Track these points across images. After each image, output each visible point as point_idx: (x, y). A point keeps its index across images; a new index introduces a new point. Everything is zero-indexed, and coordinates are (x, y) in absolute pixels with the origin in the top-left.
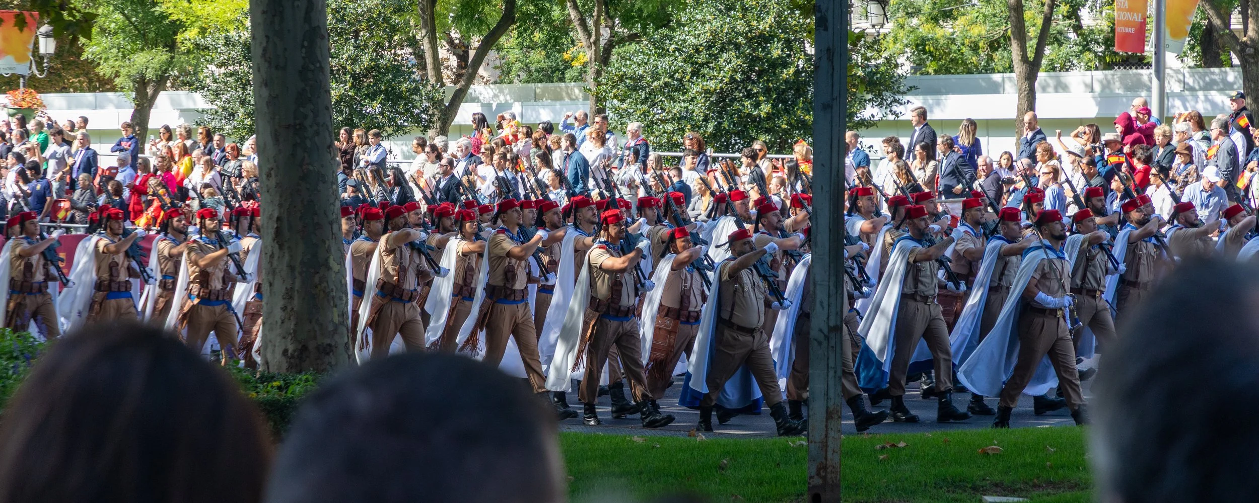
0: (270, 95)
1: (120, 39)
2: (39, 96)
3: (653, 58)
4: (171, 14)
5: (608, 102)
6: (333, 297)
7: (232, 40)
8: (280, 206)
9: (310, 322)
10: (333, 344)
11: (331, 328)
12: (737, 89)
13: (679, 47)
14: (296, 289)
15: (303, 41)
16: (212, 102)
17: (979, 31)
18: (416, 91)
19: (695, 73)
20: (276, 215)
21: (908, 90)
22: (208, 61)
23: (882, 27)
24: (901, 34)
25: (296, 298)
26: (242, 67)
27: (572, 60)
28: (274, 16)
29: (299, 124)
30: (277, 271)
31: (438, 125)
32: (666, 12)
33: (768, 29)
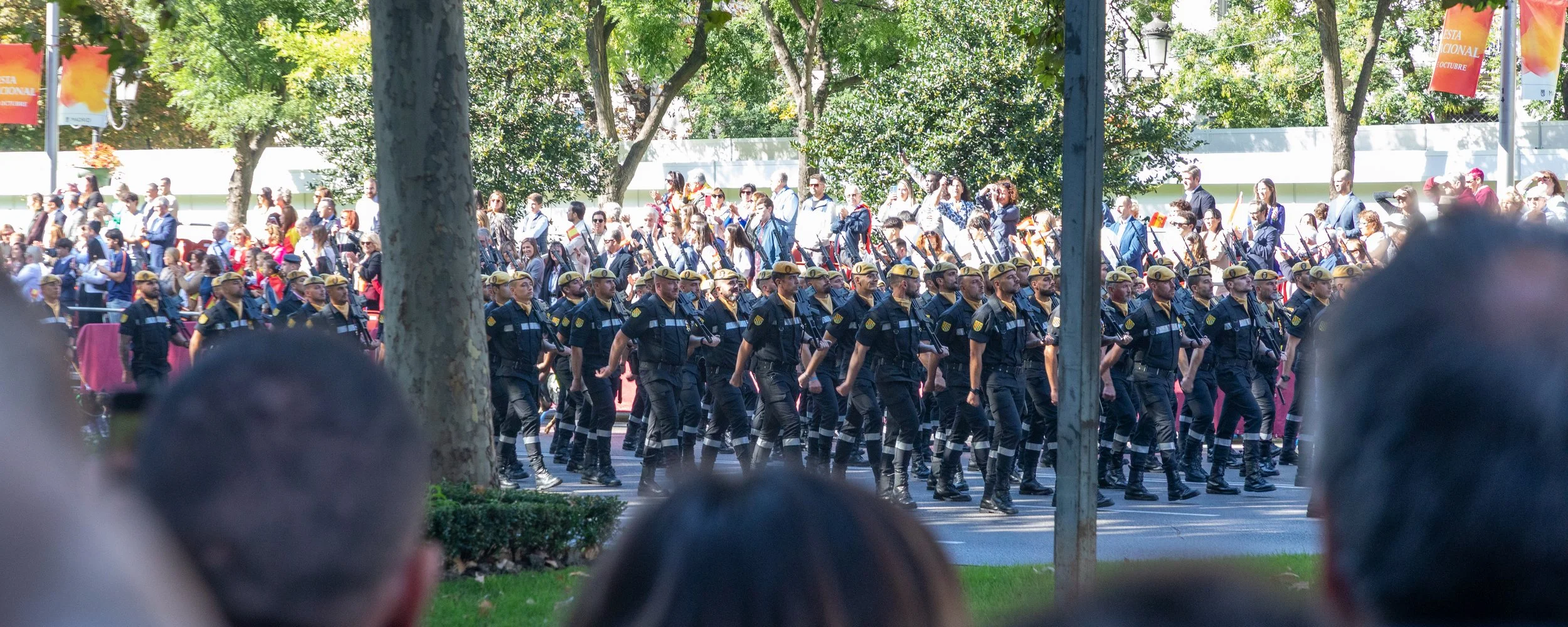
0: (395, 139)
1: (218, 82)
2: (116, 153)
3: (878, 105)
4: (279, 50)
5: (821, 160)
6: (472, 391)
7: (356, 82)
8: (407, 276)
9: (444, 421)
10: (472, 448)
11: (469, 428)
12: (981, 143)
13: (909, 92)
14: (426, 380)
15: (436, 72)
16: (330, 159)
17: (1286, 73)
18: (583, 146)
19: (930, 124)
20: (401, 288)
21: (1195, 146)
22: (325, 109)
23: (1163, 67)
24: (1189, 76)
25: (426, 391)
26: (367, 116)
27: (780, 113)
28: (400, 41)
29: (431, 176)
30: (403, 357)
31: (610, 189)
32: (894, 48)
33: (1019, 69)
